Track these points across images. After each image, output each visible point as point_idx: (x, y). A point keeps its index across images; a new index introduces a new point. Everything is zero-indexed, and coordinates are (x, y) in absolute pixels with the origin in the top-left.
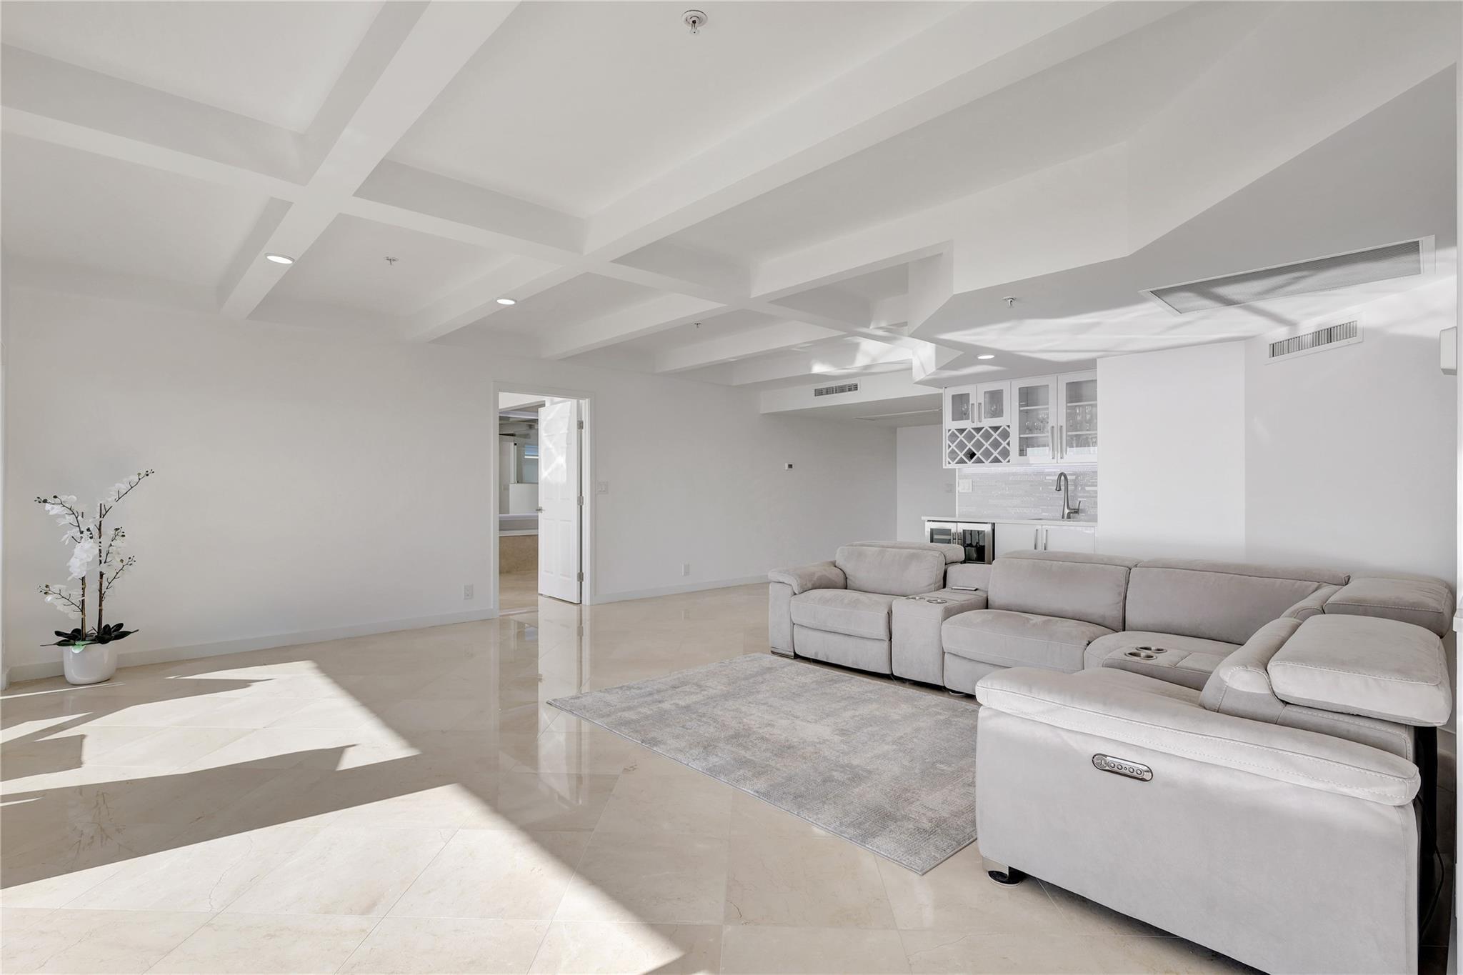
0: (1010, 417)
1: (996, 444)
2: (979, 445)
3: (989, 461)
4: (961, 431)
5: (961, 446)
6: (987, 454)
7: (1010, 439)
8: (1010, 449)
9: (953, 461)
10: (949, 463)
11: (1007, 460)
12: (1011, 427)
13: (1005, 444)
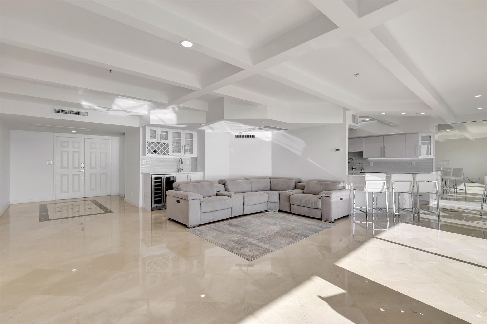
0: (170, 140)
1: (164, 149)
2: (159, 148)
3: (162, 154)
4: (152, 143)
5: (152, 148)
6: (162, 152)
7: (169, 147)
8: (169, 150)
9: (149, 153)
10: (148, 154)
11: (168, 154)
12: (169, 143)
13: (167, 149)
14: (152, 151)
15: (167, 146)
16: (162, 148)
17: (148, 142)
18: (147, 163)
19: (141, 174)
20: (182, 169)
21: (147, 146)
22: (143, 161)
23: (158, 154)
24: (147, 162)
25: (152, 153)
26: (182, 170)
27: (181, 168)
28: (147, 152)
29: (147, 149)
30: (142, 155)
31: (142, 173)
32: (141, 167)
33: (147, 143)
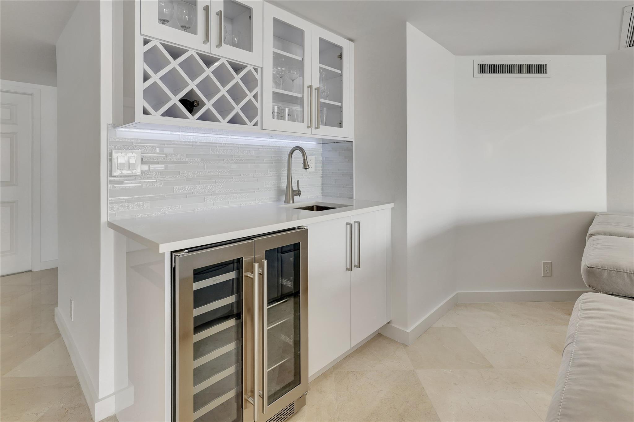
2: (210, 92)
3: (228, 119)
4: (173, 51)
5: (174, 81)
6: (225, 106)
7: (257, 90)
8: (258, 105)
9: (156, 109)
10: (146, 112)
11: (254, 122)
12: (255, 69)
13: (250, 96)
14: (175, 100)
15: (250, 81)
16: (224, 91)
17: (146, 42)
18: (146, 167)
19: (112, 232)
20: (299, 190)
21: (140, 66)
22: (120, 158)
23: (202, 118)
24: (143, 162)
25: (171, 113)
26: (299, 194)
27: (295, 188)
28: (140, 102)
29: (140, 86)
30: (116, 125)
31: (111, 225)
32: (110, 193)
33: (140, 50)
